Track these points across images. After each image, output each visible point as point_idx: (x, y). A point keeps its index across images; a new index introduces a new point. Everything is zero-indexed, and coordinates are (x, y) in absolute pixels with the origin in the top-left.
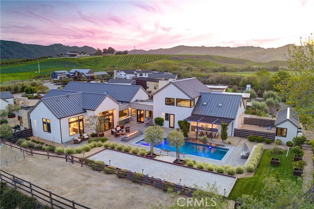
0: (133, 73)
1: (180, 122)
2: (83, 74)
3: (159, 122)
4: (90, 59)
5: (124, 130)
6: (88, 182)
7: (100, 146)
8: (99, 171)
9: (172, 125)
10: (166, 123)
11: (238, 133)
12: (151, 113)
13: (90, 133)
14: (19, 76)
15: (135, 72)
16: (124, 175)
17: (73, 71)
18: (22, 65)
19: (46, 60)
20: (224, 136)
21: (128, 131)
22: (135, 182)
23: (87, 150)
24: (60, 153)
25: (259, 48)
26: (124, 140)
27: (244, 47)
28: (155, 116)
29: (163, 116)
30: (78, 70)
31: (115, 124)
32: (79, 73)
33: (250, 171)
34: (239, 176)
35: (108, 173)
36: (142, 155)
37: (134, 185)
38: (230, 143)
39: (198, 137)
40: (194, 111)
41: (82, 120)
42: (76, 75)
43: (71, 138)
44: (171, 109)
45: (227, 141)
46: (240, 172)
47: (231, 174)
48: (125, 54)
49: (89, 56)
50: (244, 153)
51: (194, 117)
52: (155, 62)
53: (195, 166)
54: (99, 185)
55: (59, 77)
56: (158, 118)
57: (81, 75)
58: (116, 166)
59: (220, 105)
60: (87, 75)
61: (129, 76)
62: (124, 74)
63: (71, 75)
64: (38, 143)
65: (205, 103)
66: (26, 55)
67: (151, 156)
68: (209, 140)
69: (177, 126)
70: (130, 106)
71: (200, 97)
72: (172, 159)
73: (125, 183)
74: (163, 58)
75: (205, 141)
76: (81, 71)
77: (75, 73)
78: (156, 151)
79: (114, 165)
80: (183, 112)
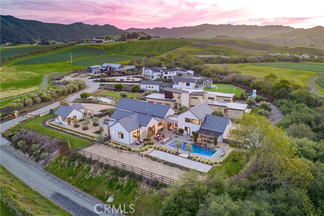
0: (159, 71)
1: (193, 133)
2: (115, 68)
3: (181, 131)
4: (115, 45)
5: (161, 136)
6: (152, 165)
7: (151, 147)
8: (155, 161)
9: (188, 134)
10: (185, 132)
11: (225, 141)
12: (176, 125)
13: (143, 138)
14: (55, 67)
15: (161, 71)
16: (166, 163)
17: (105, 65)
18: (52, 53)
19: (74, 47)
20: (216, 143)
21: (163, 137)
22: (171, 166)
23: (146, 150)
24: (134, 151)
25: (288, 27)
26: (162, 143)
27: (272, 26)
28: (179, 127)
29: (184, 128)
30: (110, 65)
31: (156, 132)
32: (110, 68)
33: (221, 163)
34: (215, 165)
35: (159, 162)
36: (173, 153)
37: (171, 167)
38: (218, 147)
39: (203, 142)
40: (201, 127)
41: (139, 131)
42: (108, 69)
43: (134, 141)
44: (188, 125)
45: (217, 146)
46: (216, 163)
47: (211, 164)
48: (149, 39)
49: (114, 41)
50: (222, 154)
51: (201, 130)
52: (178, 49)
53: (197, 160)
54: (157, 167)
55: (93, 72)
56: (181, 129)
57: (113, 70)
58: (162, 159)
59: (216, 124)
60: (118, 70)
61: (156, 75)
62: (152, 72)
63: (104, 69)
64: (117, 144)
65: (208, 122)
66: (47, 35)
67: (177, 154)
68: (208, 144)
69: (191, 135)
70: (164, 120)
71: (206, 118)
72: (187, 156)
73: (167, 166)
74: (187, 45)
75: (205, 145)
76: (113, 65)
77: (107, 67)
78: (180, 151)
79: (161, 158)
80: (195, 127)
